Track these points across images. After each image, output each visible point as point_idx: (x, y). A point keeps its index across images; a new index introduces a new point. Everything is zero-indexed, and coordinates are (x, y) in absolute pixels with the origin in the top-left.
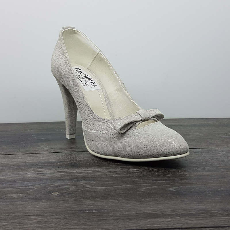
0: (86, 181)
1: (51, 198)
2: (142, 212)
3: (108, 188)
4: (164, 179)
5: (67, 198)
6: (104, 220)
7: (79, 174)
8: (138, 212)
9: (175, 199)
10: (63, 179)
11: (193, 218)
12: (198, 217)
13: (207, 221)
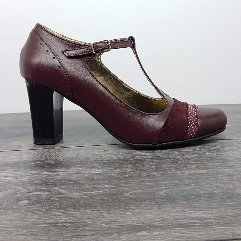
0: (62, 185)
1: (18, 208)
2: (126, 224)
3: (88, 194)
4: (153, 180)
5: (37, 207)
6: (79, 235)
7: (55, 176)
8: (120, 224)
9: (165, 206)
10: (35, 184)
11: (185, 229)
12: (190, 229)
13: (200, 234)
